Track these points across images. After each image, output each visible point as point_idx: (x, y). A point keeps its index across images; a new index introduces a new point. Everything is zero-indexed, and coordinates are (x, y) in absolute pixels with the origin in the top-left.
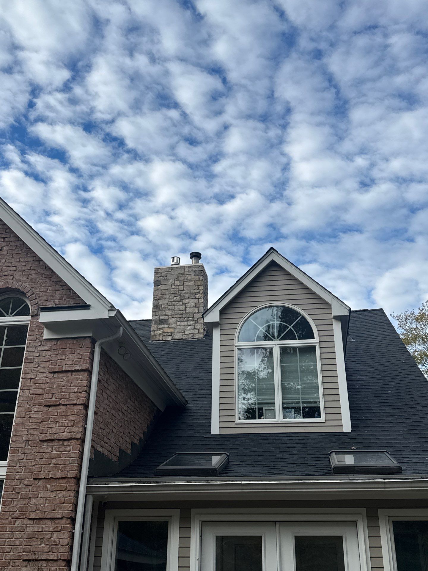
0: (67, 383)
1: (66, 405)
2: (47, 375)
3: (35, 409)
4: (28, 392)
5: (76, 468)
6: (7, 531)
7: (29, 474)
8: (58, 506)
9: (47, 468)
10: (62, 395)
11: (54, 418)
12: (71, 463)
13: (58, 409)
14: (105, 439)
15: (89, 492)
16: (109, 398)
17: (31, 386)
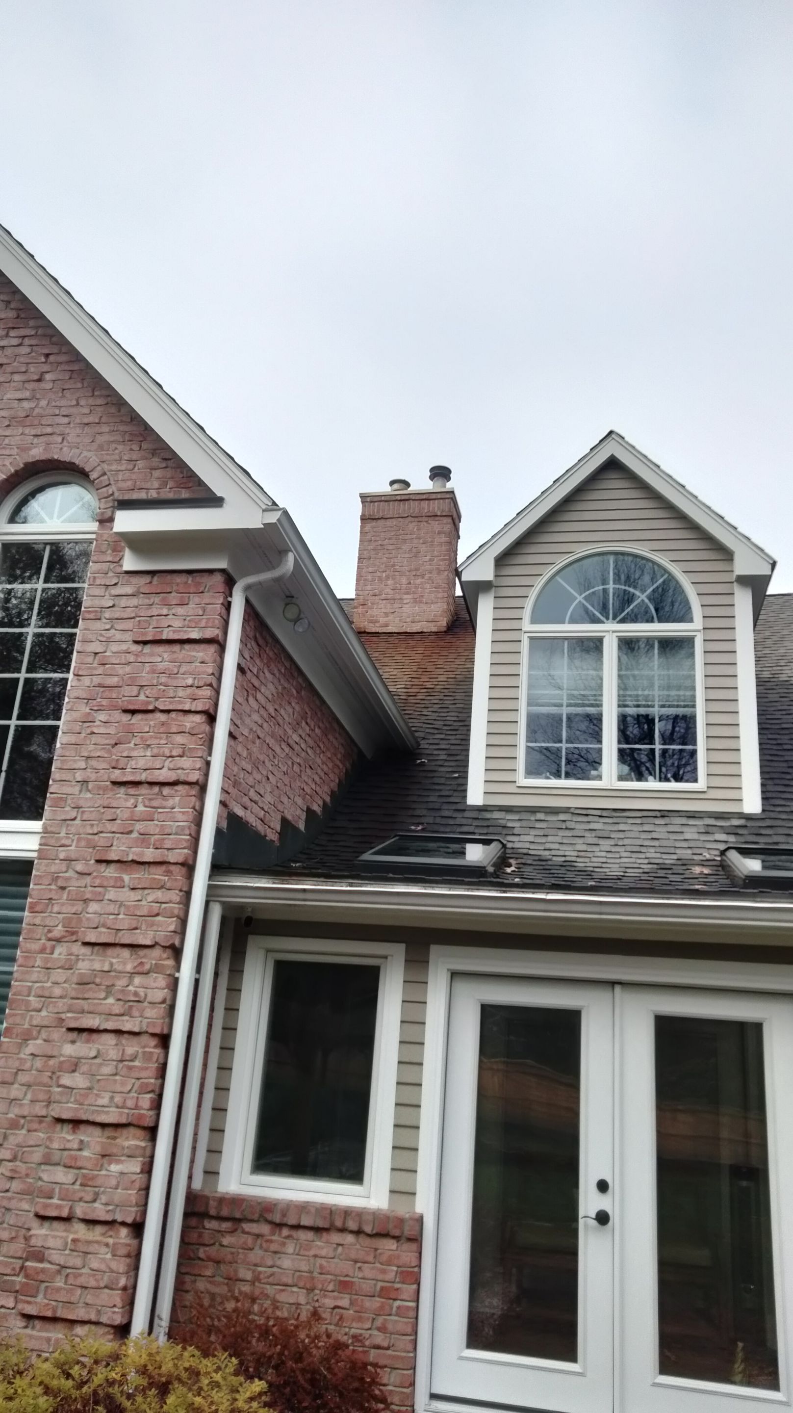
0: (170, 667)
1: (168, 711)
2: (129, 648)
3: (102, 716)
4: (89, 680)
5: (185, 844)
6: (36, 965)
7: (87, 851)
8: (146, 921)
9: (124, 841)
10: (160, 689)
11: (142, 738)
12: (176, 834)
13: (151, 720)
14: (252, 793)
15: (214, 896)
16: (262, 711)
17: (95, 668)
